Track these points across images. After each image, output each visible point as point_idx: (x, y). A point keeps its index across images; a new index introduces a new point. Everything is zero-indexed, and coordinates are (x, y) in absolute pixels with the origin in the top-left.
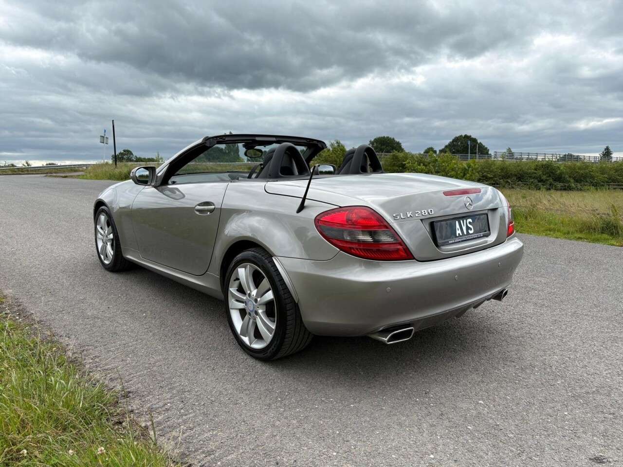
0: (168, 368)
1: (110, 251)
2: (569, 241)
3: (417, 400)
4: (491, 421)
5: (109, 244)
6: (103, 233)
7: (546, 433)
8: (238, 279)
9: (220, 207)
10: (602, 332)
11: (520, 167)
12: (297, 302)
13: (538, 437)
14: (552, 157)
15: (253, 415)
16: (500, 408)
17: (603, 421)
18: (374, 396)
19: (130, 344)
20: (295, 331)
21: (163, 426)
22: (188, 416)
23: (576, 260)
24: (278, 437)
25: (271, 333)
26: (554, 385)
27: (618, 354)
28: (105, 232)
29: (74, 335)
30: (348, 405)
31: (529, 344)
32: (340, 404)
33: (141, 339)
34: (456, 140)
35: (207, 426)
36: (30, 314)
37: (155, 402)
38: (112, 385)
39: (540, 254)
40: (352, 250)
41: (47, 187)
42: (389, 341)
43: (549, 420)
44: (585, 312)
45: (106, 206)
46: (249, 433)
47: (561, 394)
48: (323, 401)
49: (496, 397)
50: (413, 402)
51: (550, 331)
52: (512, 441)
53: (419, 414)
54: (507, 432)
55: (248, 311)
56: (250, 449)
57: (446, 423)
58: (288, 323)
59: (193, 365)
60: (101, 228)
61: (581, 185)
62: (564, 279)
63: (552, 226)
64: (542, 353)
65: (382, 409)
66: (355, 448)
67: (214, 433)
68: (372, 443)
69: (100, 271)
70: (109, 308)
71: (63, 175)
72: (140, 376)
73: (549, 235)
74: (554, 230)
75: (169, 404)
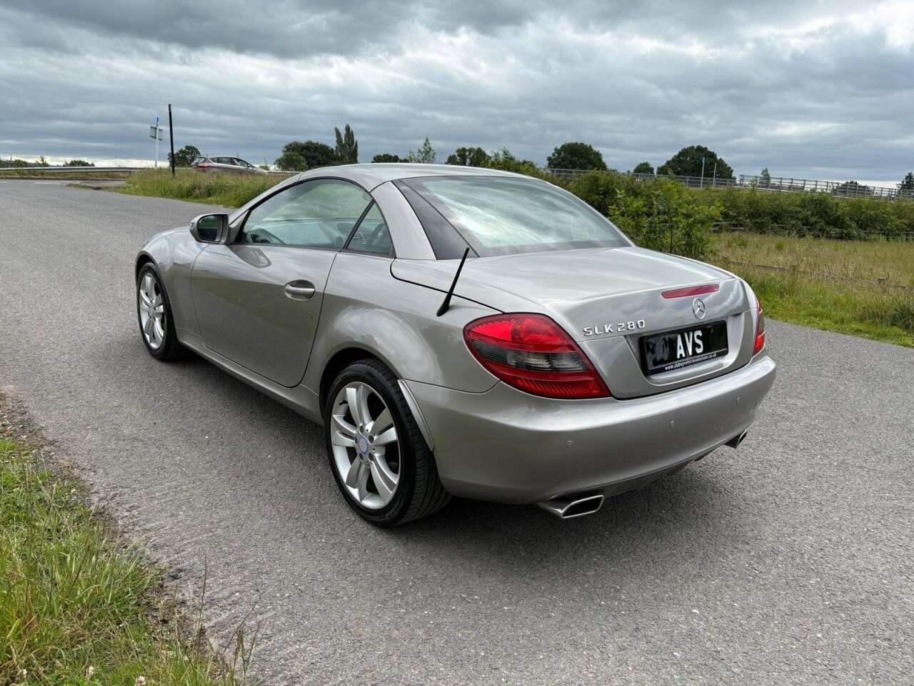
0: (238, 531)
1: (159, 331)
2: (843, 336)
3: (602, 603)
4: (708, 644)
5: (157, 319)
6: (149, 302)
7: (787, 669)
8: (345, 402)
9: (322, 292)
10: (881, 498)
11: (777, 202)
12: (431, 450)
13: (776, 674)
14: (827, 186)
15: (360, 618)
16: (724, 623)
17: (873, 652)
18: (539, 594)
19: (184, 487)
20: (427, 491)
21: (227, 631)
22: (265, 616)
23: (851, 369)
24: (395, 658)
25: (391, 490)
26: (804, 586)
27: (903, 537)
28: (151, 302)
29: (103, 468)
30: (500, 608)
31: (773, 513)
32: (489, 606)
33: (200, 480)
34: (684, 153)
35: (292, 635)
36: (38, 428)
37: (218, 590)
38: (155, 556)
39: (798, 356)
40: (519, 381)
41: (71, 207)
42: (565, 514)
43: (794, 647)
44: (859, 462)
45: (153, 262)
46: (353, 649)
47: (815, 602)
48: (464, 599)
49: (718, 603)
50: (595, 607)
51: (804, 492)
52: (737, 680)
53: (603, 627)
54: (731, 664)
55: (358, 452)
56: (353, 676)
57: (643, 645)
58: (418, 478)
59: (275, 528)
60: (147, 294)
61: (866, 233)
62: (830, 404)
63: (820, 309)
64: (790, 531)
65: (549, 616)
66: (507, 682)
67: (302, 647)
68: (532, 674)
69: (144, 359)
70: (155, 424)
71: (95, 185)
72: (196, 543)
73: (813, 322)
74: (820, 316)
75: (237, 594)
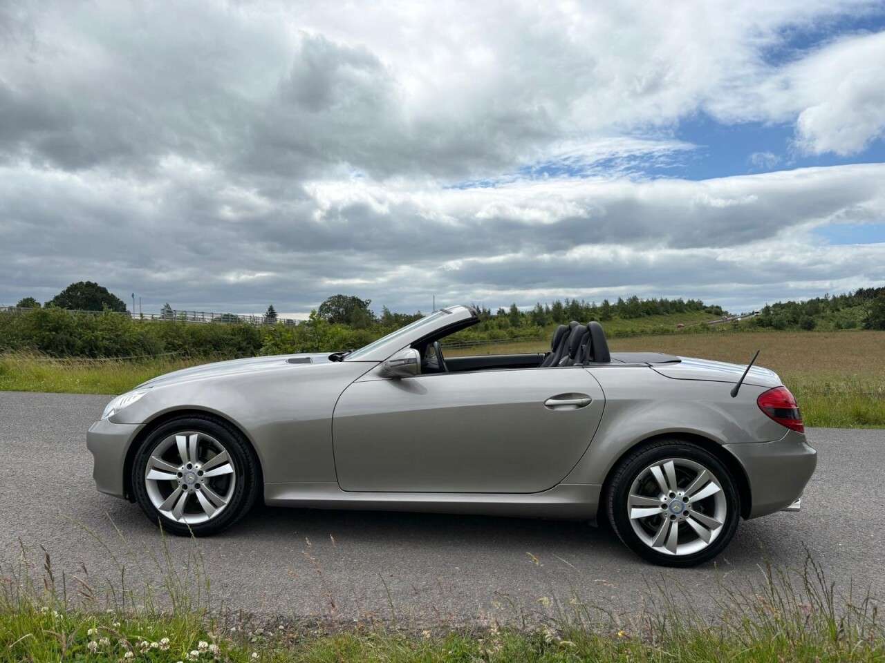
9: (602, 398)
34: (74, 288)
55: (669, 515)
